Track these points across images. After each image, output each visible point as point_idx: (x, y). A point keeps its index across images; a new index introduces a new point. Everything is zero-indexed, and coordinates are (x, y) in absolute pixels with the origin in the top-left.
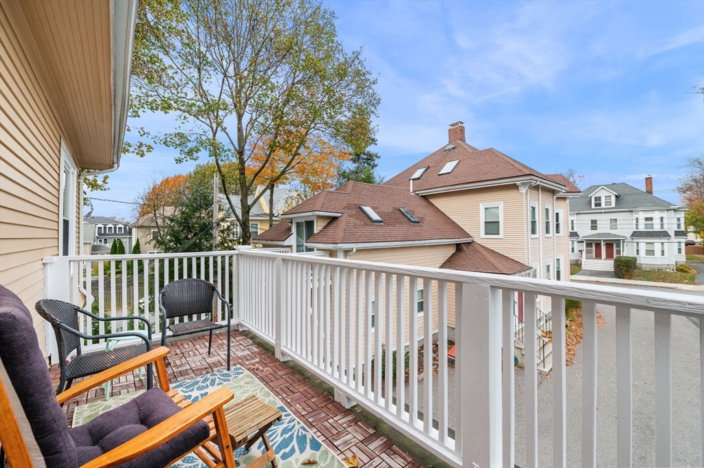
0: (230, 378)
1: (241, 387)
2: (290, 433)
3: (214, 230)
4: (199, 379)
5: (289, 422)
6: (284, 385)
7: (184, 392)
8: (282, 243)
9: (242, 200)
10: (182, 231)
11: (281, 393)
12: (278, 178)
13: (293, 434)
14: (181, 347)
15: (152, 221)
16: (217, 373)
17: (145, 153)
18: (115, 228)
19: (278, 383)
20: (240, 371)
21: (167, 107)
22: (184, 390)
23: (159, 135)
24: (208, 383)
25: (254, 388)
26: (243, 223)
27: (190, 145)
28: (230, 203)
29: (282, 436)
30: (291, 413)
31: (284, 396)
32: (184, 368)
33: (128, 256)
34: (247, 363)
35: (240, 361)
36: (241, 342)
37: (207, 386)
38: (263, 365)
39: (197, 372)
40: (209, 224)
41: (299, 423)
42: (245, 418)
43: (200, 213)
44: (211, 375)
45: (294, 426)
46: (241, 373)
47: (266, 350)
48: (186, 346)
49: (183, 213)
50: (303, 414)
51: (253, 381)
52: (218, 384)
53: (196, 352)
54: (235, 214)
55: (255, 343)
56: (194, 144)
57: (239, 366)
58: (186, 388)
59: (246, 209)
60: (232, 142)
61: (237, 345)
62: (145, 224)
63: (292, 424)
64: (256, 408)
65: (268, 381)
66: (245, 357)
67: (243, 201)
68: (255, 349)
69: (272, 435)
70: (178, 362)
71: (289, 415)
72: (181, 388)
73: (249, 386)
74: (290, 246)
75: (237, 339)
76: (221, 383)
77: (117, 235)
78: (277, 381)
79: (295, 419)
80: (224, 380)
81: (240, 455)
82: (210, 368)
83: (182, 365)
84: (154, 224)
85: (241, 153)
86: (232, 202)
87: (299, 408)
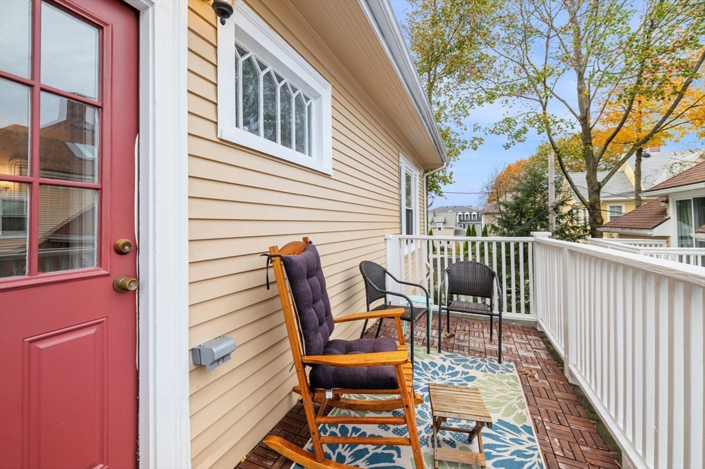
0: (497, 371)
1: (501, 384)
2: (522, 459)
3: (550, 215)
4: (470, 358)
5: (528, 448)
6: (554, 409)
7: (451, 362)
8: (649, 233)
9: (588, 178)
10: (515, 217)
11: (543, 415)
12: (647, 139)
13: (526, 462)
14: (472, 326)
15: (496, 208)
16: (487, 361)
17: (478, 146)
18: (471, 215)
19: (548, 402)
20: (510, 369)
21: (491, 97)
22: (453, 361)
23: (489, 126)
24: (475, 365)
25: (513, 392)
26: (591, 206)
27: (519, 127)
28: (570, 182)
29: (511, 455)
30: (536, 440)
31: (546, 419)
32: (464, 344)
33: (479, 238)
34: (524, 365)
35: (519, 360)
36: (532, 343)
37: (472, 368)
38: (542, 374)
39: (472, 351)
40: (545, 209)
41: (539, 457)
42: (455, 401)
43: (535, 197)
44: (482, 360)
45: (532, 456)
46: (510, 371)
47: (556, 361)
48: (476, 326)
49: (517, 198)
50: (557, 453)
51: (516, 385)
52: (482, 371)
53: (481, 334)
54: (578, 196)
55: (548, 349)
56: (522, 125)
57: (512, 364)
58: (455, 360)
59: (595, 188)
60: (571, 110)
61: (525, 344)
62: (490, 211)
63: (531, 452)
64: (472, 400)
65: (536, 393)
66: (526, 358)
67: (591, 179)
68: (543, 355)
69: (502, 446)
70: (462, 337)
71: (533, 441)
72: (451, 359)
73: (510, 387)
74: (665, 238)
75: (529, 337)
76: (485, 372)
77: (472, 221)
78: (548, 400)
79: (537, 449)
80: (490, 370)
81: (461, 440)
82: (484, 353)
83: (463, 341)
84: (497, 211)
85: (584, 120)
86: (574, 181)
87: (555, 443)
